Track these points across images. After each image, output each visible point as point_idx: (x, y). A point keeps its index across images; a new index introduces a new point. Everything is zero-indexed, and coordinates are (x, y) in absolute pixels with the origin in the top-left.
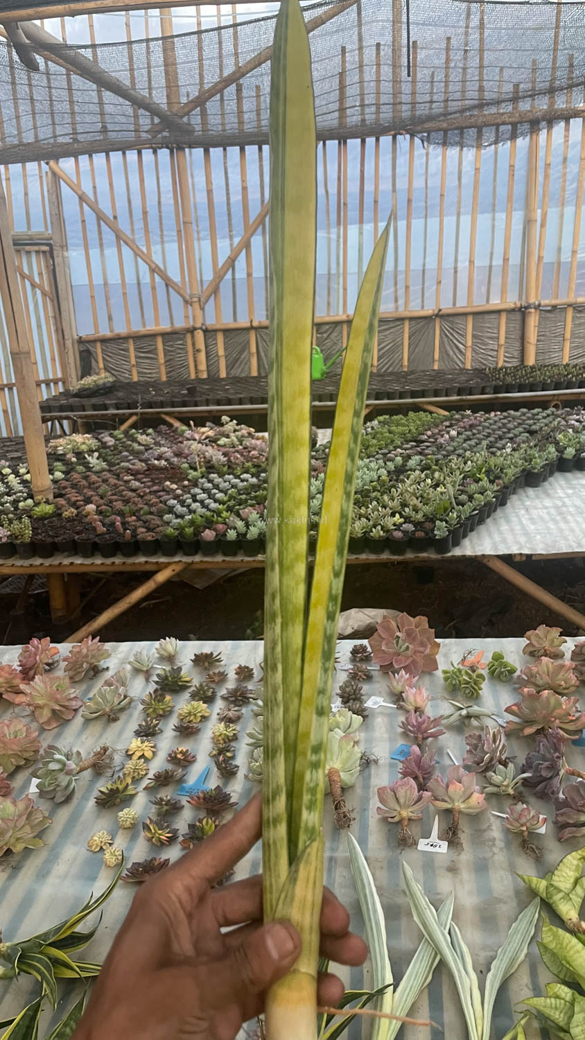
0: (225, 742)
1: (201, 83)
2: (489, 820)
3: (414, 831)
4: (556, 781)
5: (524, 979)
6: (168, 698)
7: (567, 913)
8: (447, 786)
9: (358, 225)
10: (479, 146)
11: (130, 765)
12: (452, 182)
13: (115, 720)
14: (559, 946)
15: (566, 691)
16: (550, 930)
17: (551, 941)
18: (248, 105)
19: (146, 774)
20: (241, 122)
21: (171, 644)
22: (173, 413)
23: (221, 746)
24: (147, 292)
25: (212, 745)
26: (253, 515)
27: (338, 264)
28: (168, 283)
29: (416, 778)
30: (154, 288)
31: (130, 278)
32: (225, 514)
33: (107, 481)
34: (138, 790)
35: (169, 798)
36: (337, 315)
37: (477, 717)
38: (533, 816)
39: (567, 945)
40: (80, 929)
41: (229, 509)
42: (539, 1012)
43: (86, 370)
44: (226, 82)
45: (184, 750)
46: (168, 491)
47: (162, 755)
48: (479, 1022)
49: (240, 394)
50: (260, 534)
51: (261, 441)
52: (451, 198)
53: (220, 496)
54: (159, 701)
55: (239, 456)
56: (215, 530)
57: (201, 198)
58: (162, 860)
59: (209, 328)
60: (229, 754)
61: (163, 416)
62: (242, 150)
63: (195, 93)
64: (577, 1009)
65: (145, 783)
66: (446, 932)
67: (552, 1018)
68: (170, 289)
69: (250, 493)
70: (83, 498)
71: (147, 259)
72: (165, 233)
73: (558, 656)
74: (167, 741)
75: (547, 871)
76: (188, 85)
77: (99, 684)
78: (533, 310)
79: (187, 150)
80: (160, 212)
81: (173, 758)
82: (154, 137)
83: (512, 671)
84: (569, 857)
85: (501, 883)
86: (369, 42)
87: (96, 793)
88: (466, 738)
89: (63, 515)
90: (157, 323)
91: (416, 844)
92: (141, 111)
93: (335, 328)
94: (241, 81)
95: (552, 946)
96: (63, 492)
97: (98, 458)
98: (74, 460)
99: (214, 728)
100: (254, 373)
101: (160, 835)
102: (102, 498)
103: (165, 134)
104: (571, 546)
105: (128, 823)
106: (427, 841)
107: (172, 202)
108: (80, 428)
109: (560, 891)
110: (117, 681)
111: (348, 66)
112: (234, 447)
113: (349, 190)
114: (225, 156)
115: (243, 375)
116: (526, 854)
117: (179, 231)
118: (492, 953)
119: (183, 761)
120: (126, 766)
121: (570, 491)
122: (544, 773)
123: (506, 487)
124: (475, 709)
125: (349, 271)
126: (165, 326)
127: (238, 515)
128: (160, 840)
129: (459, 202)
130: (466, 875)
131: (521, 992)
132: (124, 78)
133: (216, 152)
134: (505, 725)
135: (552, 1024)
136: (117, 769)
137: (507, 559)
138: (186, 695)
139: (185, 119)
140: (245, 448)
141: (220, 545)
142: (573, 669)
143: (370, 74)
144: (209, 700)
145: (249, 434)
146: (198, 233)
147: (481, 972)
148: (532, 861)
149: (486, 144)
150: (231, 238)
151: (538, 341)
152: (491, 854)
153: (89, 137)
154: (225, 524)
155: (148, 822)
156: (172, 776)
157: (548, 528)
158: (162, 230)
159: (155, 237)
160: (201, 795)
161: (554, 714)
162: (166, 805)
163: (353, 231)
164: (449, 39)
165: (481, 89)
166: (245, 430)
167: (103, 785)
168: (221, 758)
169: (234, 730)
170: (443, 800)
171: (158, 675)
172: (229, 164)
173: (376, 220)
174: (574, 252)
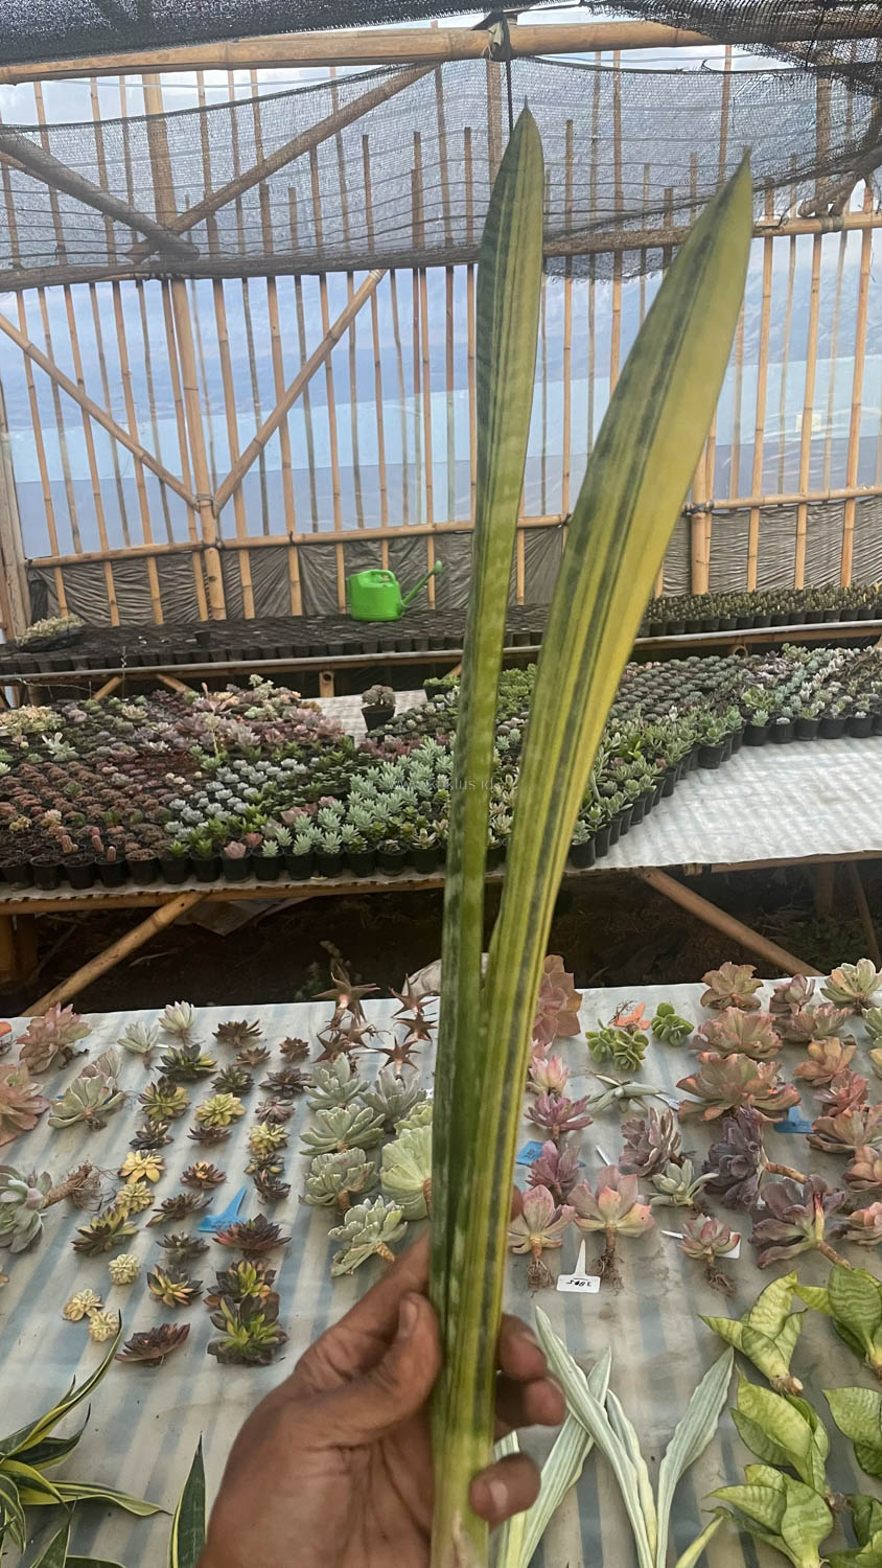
0: (269, 1152)
1: (208, 184)
2: (659, 1242)
3: (551, 1263)
4: (752, 1183)
5: (715, 1465)
6: (180, 1090)
7: (772, 1367)
8: (597, 1197)
9: (445, 393)
10: (618, 279)
11: (125, 1191)
12: (580, 330)
13: (101, 1126)
14: (762, 1414)
15: (763, 1056)
16: (749, 1391)
17: (749, 1408)
18: (278, 216)
19: (150, 1204)
20: (268, 242)
21: (182, 1011)
22: (175, 671)
23: (262, 1157)
24: (130, 494)
25: (248, 1157)
26: (302, 819)
27: (418, 450)
28: (164, 479)
29: (552, 1189)
30: (141, 486)
31: (106, 472)
32: (259, 819)
33: (77, 774)
34: (138, 1227)
35: (186, 1236)
36: (419, 524)
37: (638, 1097)
38: (721, 1234)
39: (774, 1410)
40: (55, 1432)
41: (265, 811)
42: (736, 1507)
43: (40, 610)
44: (245, 182)
45: (208, 1166)
46: (171, 787)
47: (174, 1175)
48: (651, 1528)
49: (277, 641)
50: (313, 846)
51: (310, 710)
52: (579, 353)
53: (250, 791)
54: (166, 1096)
55: (278, 733)
56: (244, 842)
57: (211, 353)
58: (178, 1327)
59: (227, 545)
60: (275, 1169)
61: (160, 677)
62: (271, 282)
63: (197, 197)
64: (790, 1500)
65: (150, 1216)
66: (601, 1405)
67: (755, 1516)
68: (167, 486)
69: (296, 787)
70: (40, 801)
71: (131, 444)
72: (157, 404)
73: (751, 1006)
74: (181, 1153)
75: (742, 1310)
76: (189, 186)
77: (74, 1075)
78: (702, 515)
79: (188, 282)
80: (149, 373)
81: (190, 1179)
82: (138, 263)
83: (686, 1031)
84: (773, 1286)
85: (678, 1331)
86: (455, 126)
87: (74, 1235)
88: (623, 1127)
89: (11, 827)
90: (148, 539)
91: (554, 1282)
92: (117, 224)
93: (416, 543)
94: (267, 181)
95: (752, 1414)
96: (10, 793)
97: (61, 742)
98: (25, 744)
99: (251, 1131)
100: (298, 611)
101: (174, 1290)
102: (70, 801)
103: (155, 257)
104: (766, 852)
105: (125, 1276)
106: (569, 1278)
107: (167, 358)
108: (31, 698)
109: (759, 1335)
110: (102, 1069)
111: (425, 161)
112: (269, 720)
113: (431, 341)
114: (246, 291)
115: (280, 615)
116: (713, 1287)
117: (178, 402)
118: (669, 1432)
119: (205, 1182)
120: (121, 1193)
121: (764, 773)
122: (734, 1171)
123: (671, 769)
124: (634, 1086)
125: (434, 459)
126: (160, 543)
127: (280, 819)
128: (174, 1298)
129: (592, 359)
130: (627, 1323)
131: (711, 1483)
132: (92, 176)
133: (231, 286)
134: (677, 1108)
135: (756, 1525)
136: (106, 1198)
137: (676, 872)
138: (208, 1086)
139: (184, 237)
140: (286, 721)
141: (254, 864)
142: (774, 1024)
143: (456, 172)
144: (243, 1091)
145: (293, 700)
146: (207, 404)
147: (653, 1458)
148: (722, 1297)
149: (628, 275)
150: (257, 411)
151: (711, 559)
152: (663, 1291)
153: (40, 262)
154: (260, 833)
155: (155, 1273)
156: (190, 1203)
157: (733, 827)
158: (152, 401)
159: (141, 410)
160: (235, 1230)
161: (748, 1087)
162: (182, 1246)
163: (438, 400)
164: (569, 123)
165: (618, 196)
166: (285, 694)
167: (86, 1223)
168: (263, 1175)
169: (282, 1133)
170: (593, 1218)
171: (164, 1058)
172: (251, 303)
173: (471, 387)
174: (760, 431)
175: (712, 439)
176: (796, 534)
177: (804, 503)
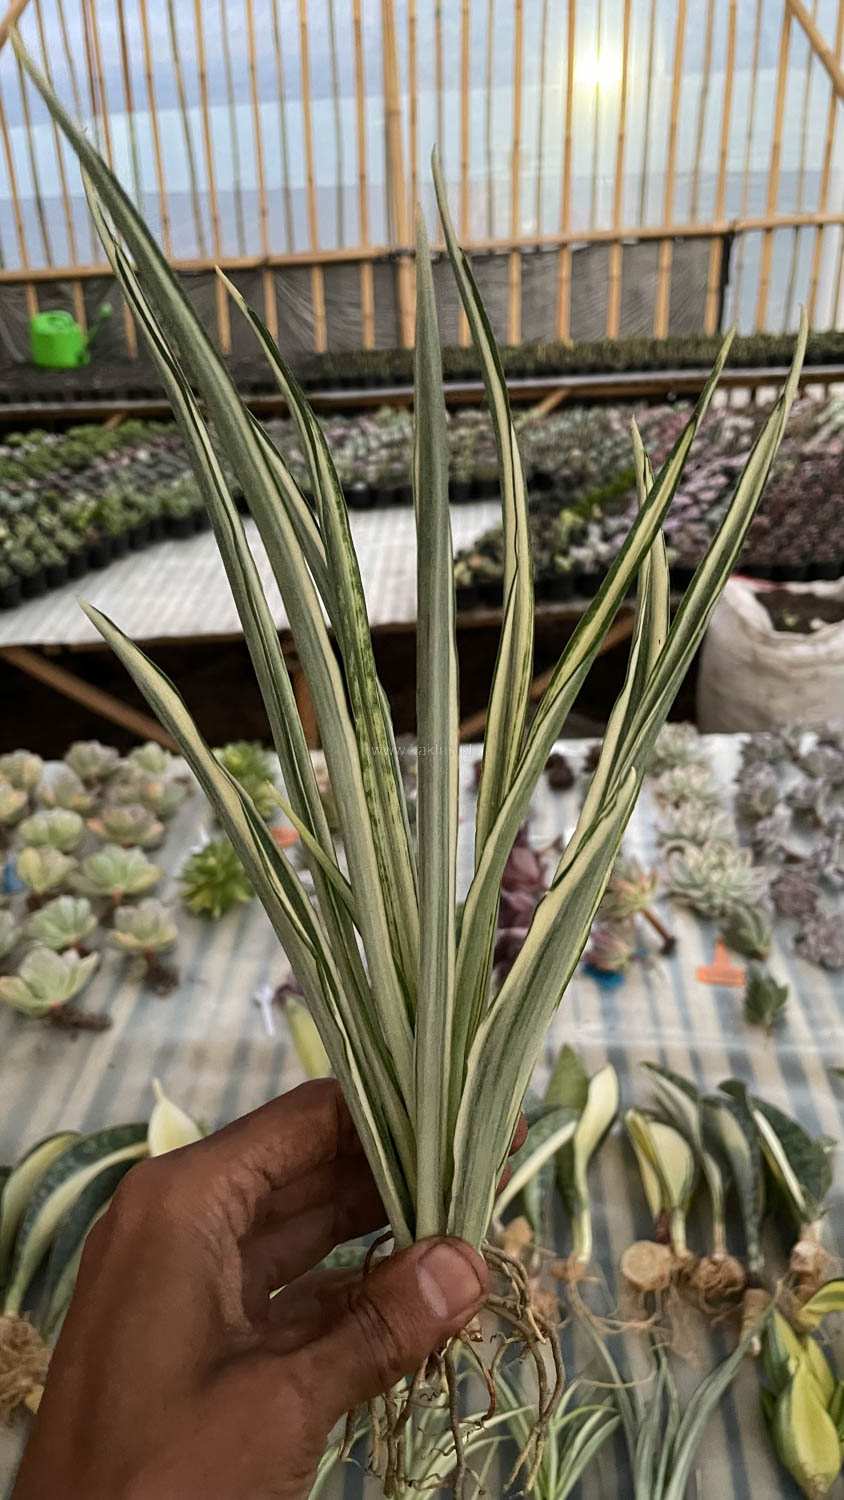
78: (406, 261)
93: (111, 283)
129: (281, 80)
173: (153, 109)
174: (464, 166)
175: (414, 175)
176: (507, 284)
177: (515, 249)
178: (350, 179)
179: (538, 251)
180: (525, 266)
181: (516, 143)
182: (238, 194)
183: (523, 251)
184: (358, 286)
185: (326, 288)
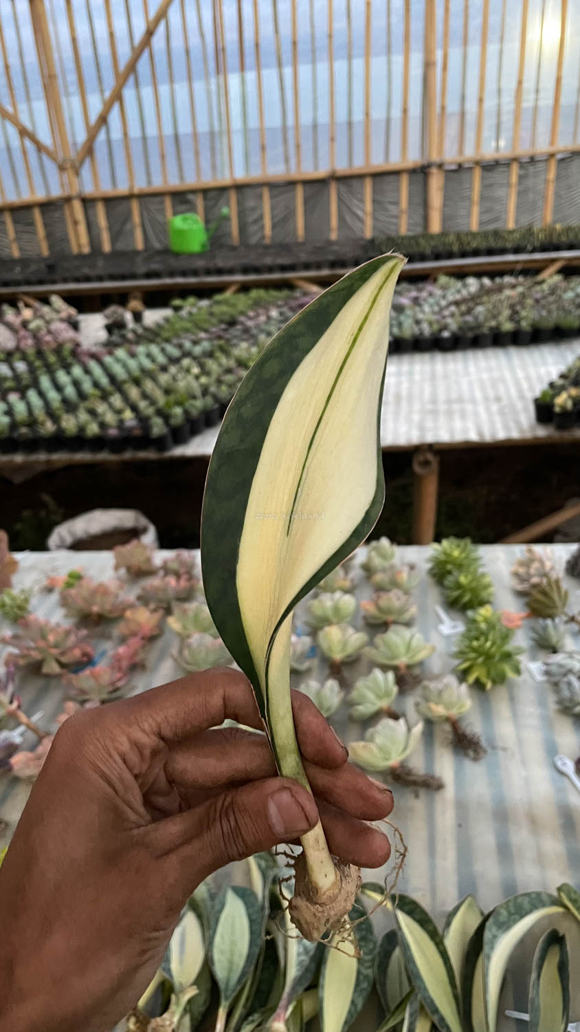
9: (239, 74)
12: (340, 21)
27: (220, 120)
28: (40, 147)
30: (24, 152)
36: (224, 179)
52: (340, 39)
59: (88, 196)
68: (43, 154)
71: (15, 121)
72: (30, 89)
78: (435, 170)
93: (222, 194)
100: (140, 245)
115: (128, 249)
117: (45, 86)
125: (233, 128)
126: (40, 196)
129: (350, 44)
146: (66, 88)
150: (102, 92)
151: (443, 206)
159: (20, 94)
163: (234, 80)
173: (258, 68)
174: (481, 100)
175: (443, 108)
176: (509, 185)
177: (515, 159)
178: (396, 113)
179: (532, 160)
180: (523, 172)
181: (520, 82)
182: (315, 126)
183: (521, 161)
184: (398, 190)
185: (374, 191)
